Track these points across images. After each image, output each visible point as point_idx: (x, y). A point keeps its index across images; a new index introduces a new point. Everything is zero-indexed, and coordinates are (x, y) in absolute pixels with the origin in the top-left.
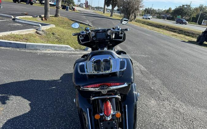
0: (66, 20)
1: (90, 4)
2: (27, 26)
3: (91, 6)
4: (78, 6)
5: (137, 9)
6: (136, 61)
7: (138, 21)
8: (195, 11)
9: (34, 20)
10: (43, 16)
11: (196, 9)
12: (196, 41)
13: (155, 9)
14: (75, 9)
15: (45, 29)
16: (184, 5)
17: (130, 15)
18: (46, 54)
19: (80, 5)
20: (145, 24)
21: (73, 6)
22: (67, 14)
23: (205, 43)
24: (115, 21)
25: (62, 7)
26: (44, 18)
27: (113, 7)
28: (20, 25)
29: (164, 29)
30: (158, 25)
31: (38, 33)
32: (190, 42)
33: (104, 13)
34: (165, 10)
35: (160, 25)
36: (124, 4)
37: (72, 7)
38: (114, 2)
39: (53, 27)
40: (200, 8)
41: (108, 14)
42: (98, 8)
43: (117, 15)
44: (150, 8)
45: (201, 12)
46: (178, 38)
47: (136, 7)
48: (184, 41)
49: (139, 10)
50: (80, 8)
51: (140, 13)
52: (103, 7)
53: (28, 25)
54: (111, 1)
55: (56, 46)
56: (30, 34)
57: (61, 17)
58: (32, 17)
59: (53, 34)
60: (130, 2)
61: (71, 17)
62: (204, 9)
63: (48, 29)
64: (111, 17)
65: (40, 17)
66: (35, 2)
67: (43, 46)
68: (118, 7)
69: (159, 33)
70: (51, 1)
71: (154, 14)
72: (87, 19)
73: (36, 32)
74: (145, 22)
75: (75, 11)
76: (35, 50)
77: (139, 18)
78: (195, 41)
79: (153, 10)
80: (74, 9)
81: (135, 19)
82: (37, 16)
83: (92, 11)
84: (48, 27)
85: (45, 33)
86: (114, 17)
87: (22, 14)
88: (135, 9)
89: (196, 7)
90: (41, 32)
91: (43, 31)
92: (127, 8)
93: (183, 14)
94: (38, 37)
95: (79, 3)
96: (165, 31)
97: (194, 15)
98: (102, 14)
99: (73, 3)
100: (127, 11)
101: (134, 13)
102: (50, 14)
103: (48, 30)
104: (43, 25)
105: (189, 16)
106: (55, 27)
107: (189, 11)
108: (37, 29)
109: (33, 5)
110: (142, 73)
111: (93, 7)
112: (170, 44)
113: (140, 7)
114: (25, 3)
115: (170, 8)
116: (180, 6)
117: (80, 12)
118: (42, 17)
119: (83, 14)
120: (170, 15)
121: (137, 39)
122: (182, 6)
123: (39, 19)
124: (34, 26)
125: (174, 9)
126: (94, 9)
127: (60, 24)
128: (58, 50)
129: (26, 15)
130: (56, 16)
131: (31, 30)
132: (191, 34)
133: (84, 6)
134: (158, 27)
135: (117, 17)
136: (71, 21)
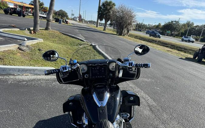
0: (57, 34)
1: (83, 17)
2: (10, 40)
3: (84, 20)
4: (71, 20)
5: (130, 24)
6: (139, 87)
7: (131, 36)
8: (183, 27)
9: (22, 33)
10: (32, 28)
11: (184, 25)
12: (192, 58)
13: (145, 24)
14: (69, 22)
15: (31, 44)
16: (173, 21)
17: (123, 29)
18: (20, 82)
19: (73, 19)
20: (137, 38)
21: (67, 19)
22: (59, 27)
23: (203, 60)
24: (112, 37)
25: (55, 20)
26: (32, 32)
27: (106, 22)
28: (2, 38)
29: (156, 43)
30: (150, 40)
31: (20, 49)
32: (188, 59)
33: (97, 27)
34: (155, 25)
35: (152, 40)
36: (117, 19)
37: (65, 20)
38: (107, 16)
39: (41, 41)
40: (187, 24)
41: (101, 28)
42: (91, 22)
43: (110, 29)
44: (140, 23)
45: (189, 28)
46: (174, 54)
47: (129, 21)
48: (181, 59)
49: (131, 25)
50: (74, 21)
51: (133, 28)
52: (96, 21)
53: (12, 39)
54: (105, 16)
55: (36, 70)
56: (10, 50)
57: (52, 30)
58: (19, 30)
59: (39, 50)
60: (123, 17)
61: (63, 30)
62: (191, 25)
63: (35, 44)
64: (104, 31)
65: (29, 30)
66: (28, 15)
67: (19, 70)
68: (111, 21)
69: (154, 48)
70: (44, 14)
71: (145, 28)
72: (80, 33)
73: (19, 48)
74: (137, 37)
75: (69, 24)
76: (7, 75)
77: (132, 32)
78: (190, 57)
79: (144, 25)
80: (67, 22)
81: (128, 34)
82: (25, 29)
83: (85, 25)
84: (35, 41)
85: (30, 49)
86: (107, 31)
87: (9, 26)
88: (128, 24)
89: (184, 23)
90: (24, 48)
91: (27, 46)
92: (120, 23)
93: (172, 30)
94: (19, 54)
95: (73, 17)
96: (159, 46)
97: (183, 31)
98: (95, 28)
99: (67, 16)
100: (120, 26)
101: (127, 27)
102: (40, 27)
103: (34, 46)
104: (29, 39)
105: (178, 31)
106: (43, 41)
107: (178, 26)
108: (21, 44)
109: (26, 17)
110: (151, 109)
111: (87, 21)
112: (169, 62)
113: (133, 22)
114: (17, 15)
115: (159, 24)
116: (169, 22)
117: (73, 25)
118: (31, 30)
119: (76, 28)
120: (160, 30)
121: (135, 57)
122: (171, 22)
123: (27, 32)
124: (19, 40)
125: (164, 24)
126: (87, 23)
127: (50, 38)
128: (39, 75)
129: (14, 27)
130: (47, 29)
131: (12, 46)
132: (183, 49)
133: (78, 20)
134: (150, 42)
135: (110, 31)
136: (63, 35)
